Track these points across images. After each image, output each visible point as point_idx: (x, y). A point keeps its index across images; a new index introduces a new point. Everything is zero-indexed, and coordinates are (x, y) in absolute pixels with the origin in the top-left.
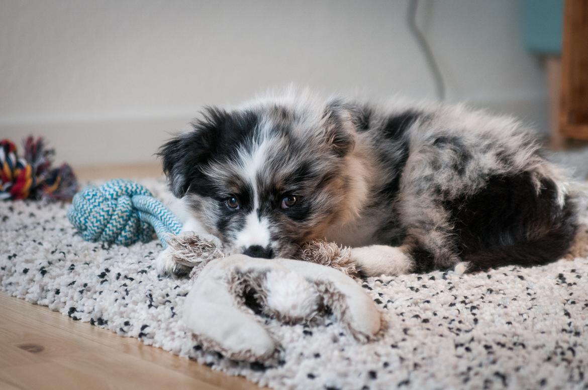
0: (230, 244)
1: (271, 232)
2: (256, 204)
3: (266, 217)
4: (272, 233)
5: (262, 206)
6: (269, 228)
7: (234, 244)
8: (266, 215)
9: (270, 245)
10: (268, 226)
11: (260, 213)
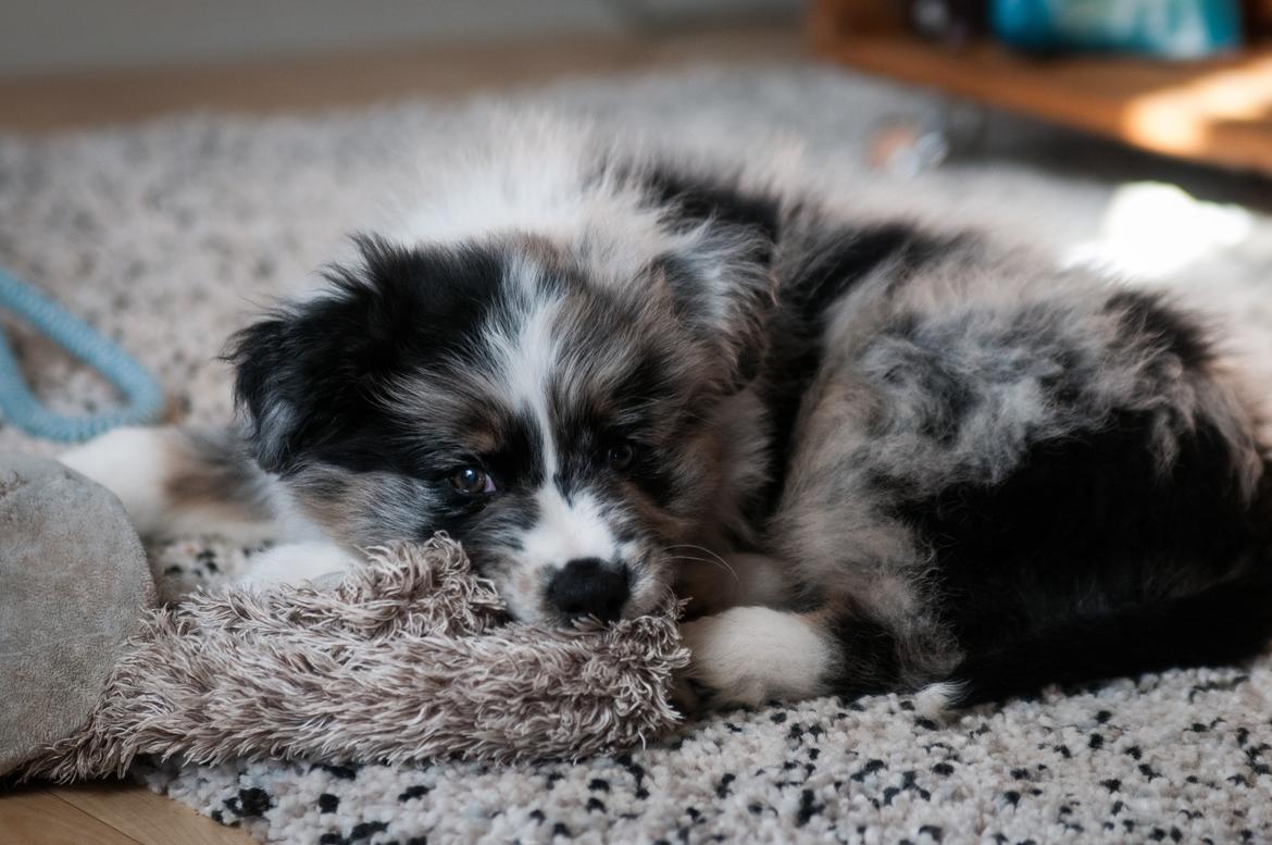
0: (503, 565)
1: (610, 524)
2: (551, 463)
3: (585, 490)
4: (614, 527)
5: (566, 466)
6: (603, 514)
7: (515, 563)
8: (585, 486)
9: (618, 552)
10: (598, 509)
11: (565, 484)
